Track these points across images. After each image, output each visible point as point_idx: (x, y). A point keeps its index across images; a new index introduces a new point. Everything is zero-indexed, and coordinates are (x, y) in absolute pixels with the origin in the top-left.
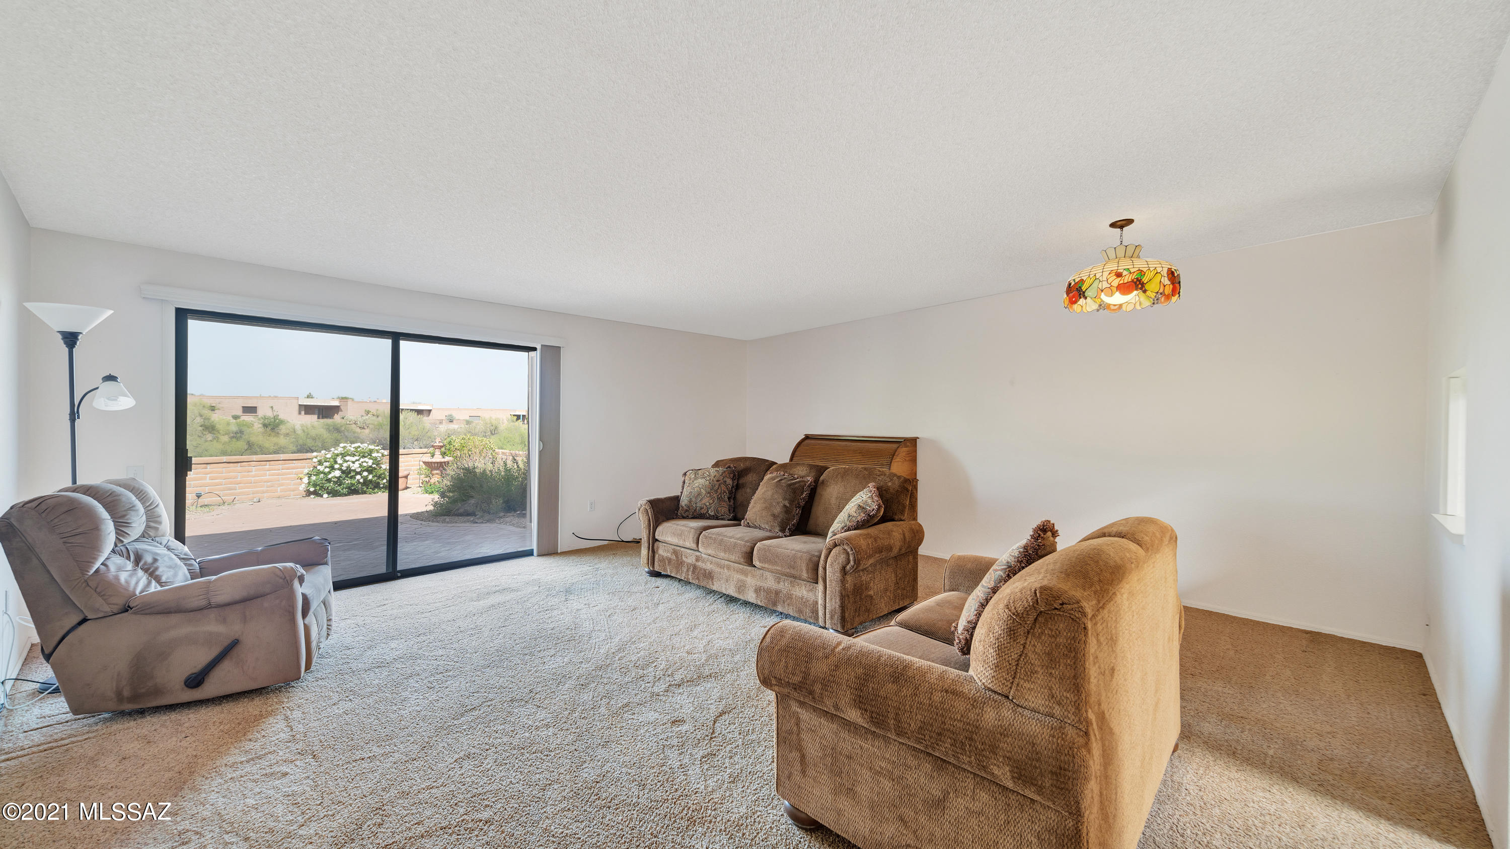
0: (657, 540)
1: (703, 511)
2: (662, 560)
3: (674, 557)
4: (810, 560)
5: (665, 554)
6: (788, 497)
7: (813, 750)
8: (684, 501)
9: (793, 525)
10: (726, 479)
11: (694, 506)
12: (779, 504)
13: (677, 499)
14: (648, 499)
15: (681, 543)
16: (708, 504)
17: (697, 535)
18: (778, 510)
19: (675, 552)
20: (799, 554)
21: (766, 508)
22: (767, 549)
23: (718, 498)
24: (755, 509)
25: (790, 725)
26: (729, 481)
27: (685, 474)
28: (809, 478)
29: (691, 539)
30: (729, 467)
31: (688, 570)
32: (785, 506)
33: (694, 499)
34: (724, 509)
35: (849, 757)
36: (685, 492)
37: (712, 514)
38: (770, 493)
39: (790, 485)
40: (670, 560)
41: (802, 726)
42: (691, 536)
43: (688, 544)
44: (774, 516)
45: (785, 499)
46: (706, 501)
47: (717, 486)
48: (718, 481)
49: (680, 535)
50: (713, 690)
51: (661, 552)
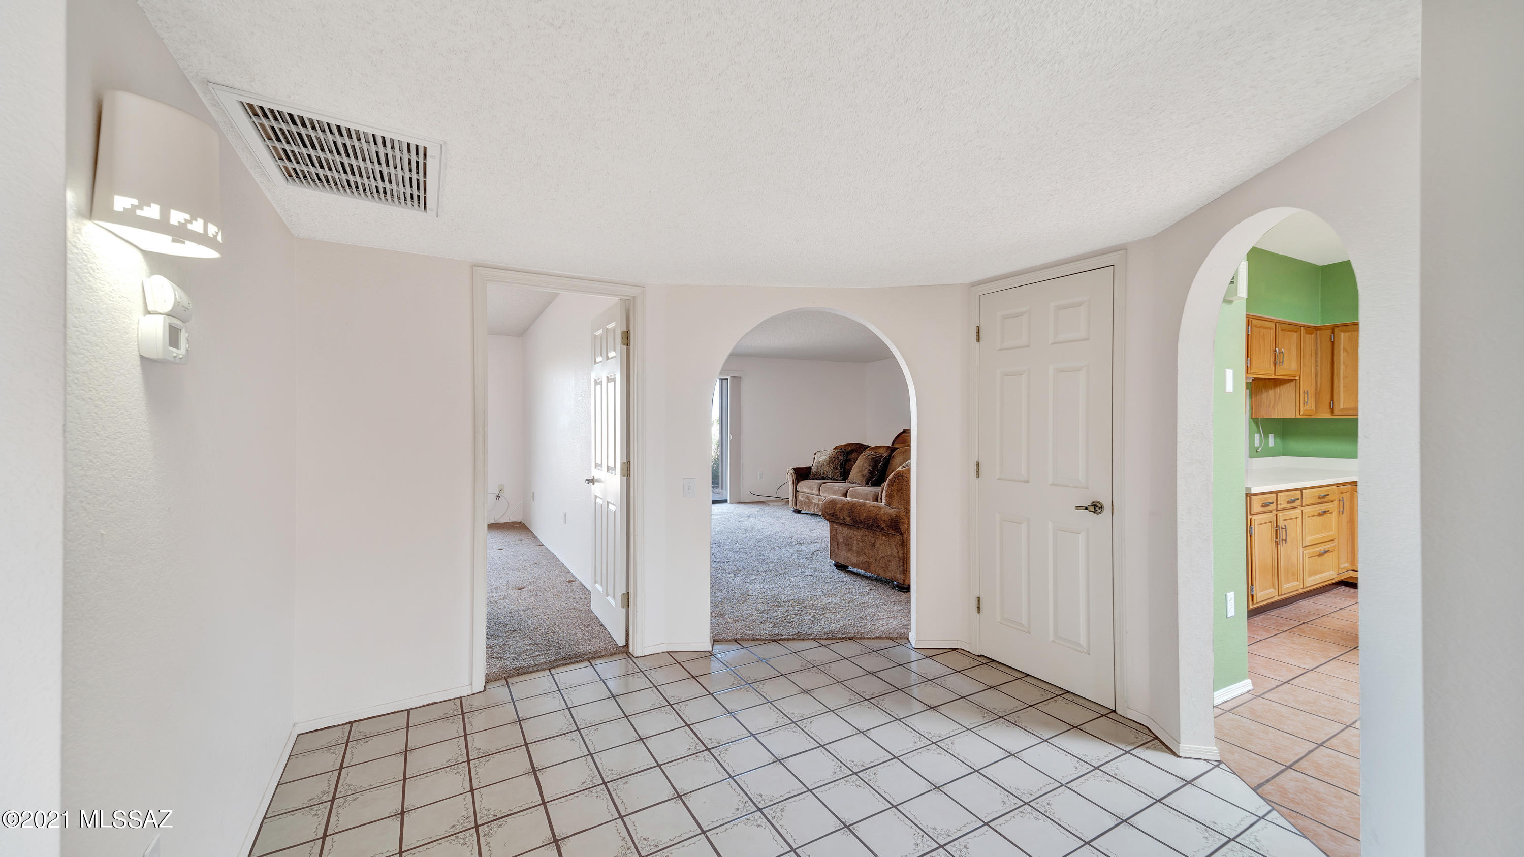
0: (798, 491)
1: (825, 475)
2: (801, 502)
3: (807, 500)
4: (875, 495)
5: (802, 499)
6: (871, 465)
7: (840, 539)
8: (814, 470)
9: (874, 481)
10: (839, 456)
11: (820, 472)
12: (867, 468)
13: (809, 469)
14: (793, 468)
15: (810, 491)
16: (827, 471)
17: (819, 487)
18: (865, 472)
19: (807, 497)
20: (869, 492)
21: (859, 471)
22: (855, 492)
23: (834, 467)
24: (854, 473)
25: (834, 533)
26: (841, 458)
27: (815, 454)
28: (885, 454)
29: (816, 490)
30: (841, 449)
31: (814, 507)
32: (869, 470)
33: (819, 468)
34: (837, 474)
35: (851, 538)
36: (815, 464)
37: (830, 477)
38: (862, 463)
39: (873, 458)
40: (805, 502)
41: (838, 532)
42: (816, 488)
43: (814, 492)
44: (863, 475)
45: (870, 466)
46: (827, 469)
47: (833, 461)
48: (834, 457)
49: (810, 487)
50: (818, 545)
51: (800, 498)
